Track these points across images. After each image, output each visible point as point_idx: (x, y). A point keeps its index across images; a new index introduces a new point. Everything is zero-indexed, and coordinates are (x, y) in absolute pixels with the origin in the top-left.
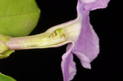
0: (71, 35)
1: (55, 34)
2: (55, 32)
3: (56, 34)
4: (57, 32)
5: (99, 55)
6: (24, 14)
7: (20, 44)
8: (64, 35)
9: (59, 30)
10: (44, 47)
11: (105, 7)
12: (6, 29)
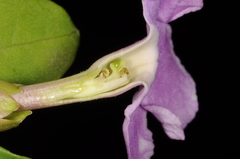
0: (140, 71)
1: (108, 71)
2: (108, 66)
3: (111, 72)
4: (112, 66)
5: (198, 114)
6: (46, 39)
7: (41, 96)
8: (125, 71)
9: (116, 61)
10: (89, 99)
11: (199, 8)
12: (14, 71)
